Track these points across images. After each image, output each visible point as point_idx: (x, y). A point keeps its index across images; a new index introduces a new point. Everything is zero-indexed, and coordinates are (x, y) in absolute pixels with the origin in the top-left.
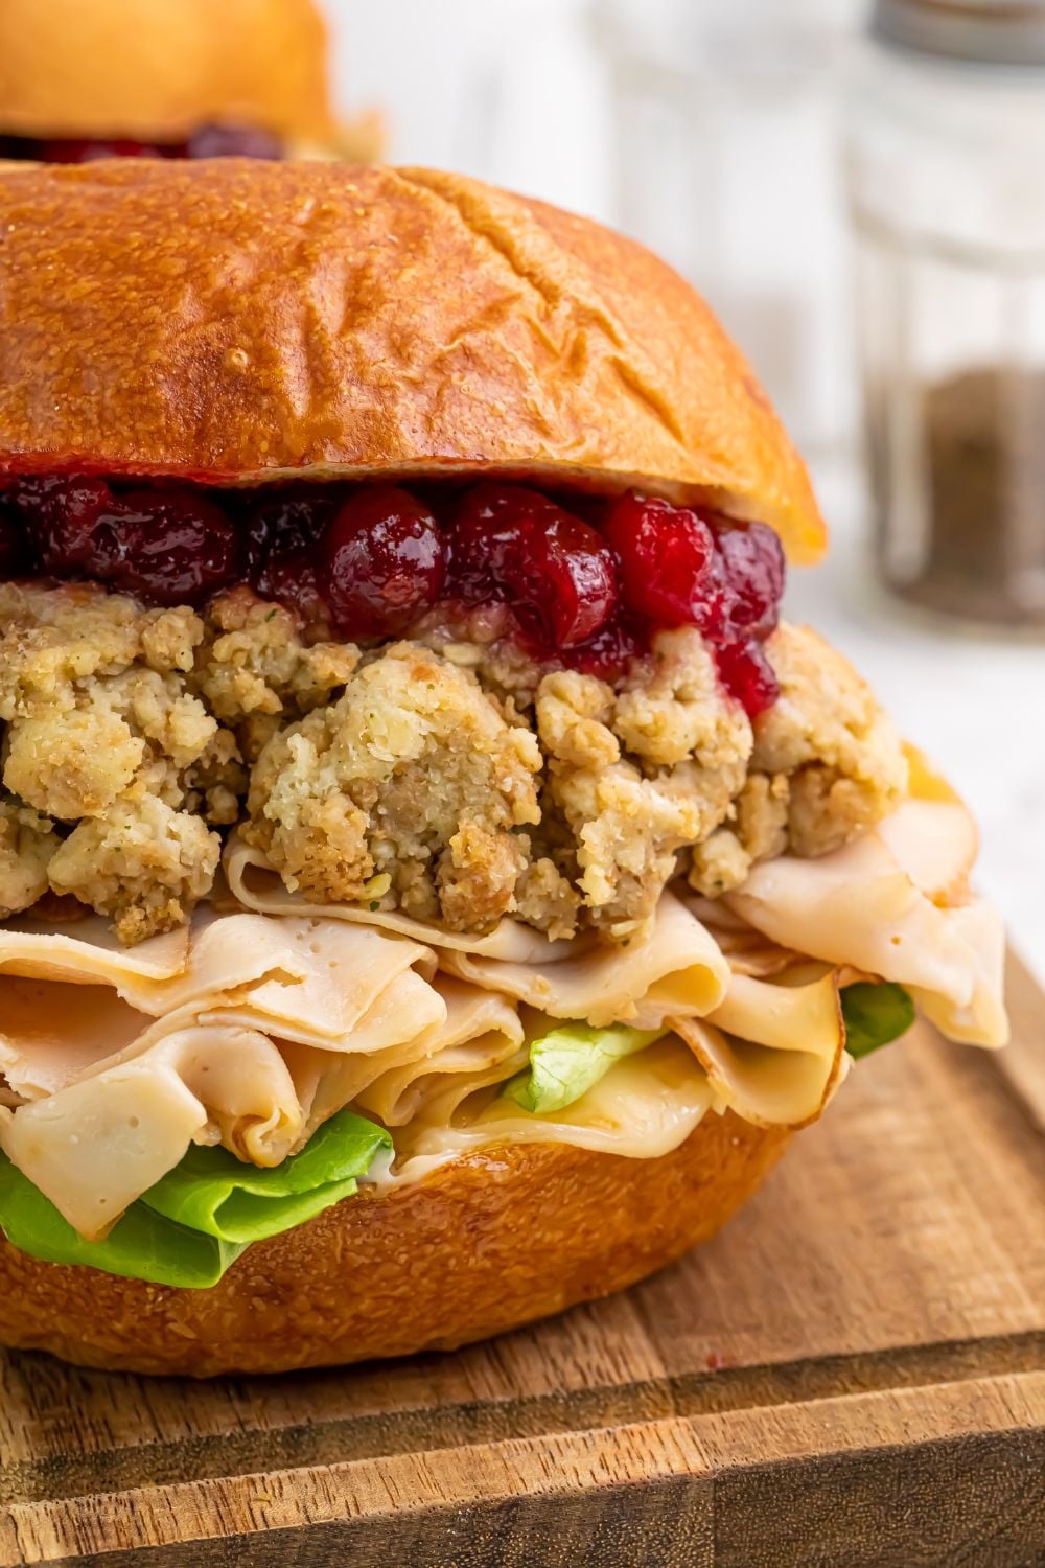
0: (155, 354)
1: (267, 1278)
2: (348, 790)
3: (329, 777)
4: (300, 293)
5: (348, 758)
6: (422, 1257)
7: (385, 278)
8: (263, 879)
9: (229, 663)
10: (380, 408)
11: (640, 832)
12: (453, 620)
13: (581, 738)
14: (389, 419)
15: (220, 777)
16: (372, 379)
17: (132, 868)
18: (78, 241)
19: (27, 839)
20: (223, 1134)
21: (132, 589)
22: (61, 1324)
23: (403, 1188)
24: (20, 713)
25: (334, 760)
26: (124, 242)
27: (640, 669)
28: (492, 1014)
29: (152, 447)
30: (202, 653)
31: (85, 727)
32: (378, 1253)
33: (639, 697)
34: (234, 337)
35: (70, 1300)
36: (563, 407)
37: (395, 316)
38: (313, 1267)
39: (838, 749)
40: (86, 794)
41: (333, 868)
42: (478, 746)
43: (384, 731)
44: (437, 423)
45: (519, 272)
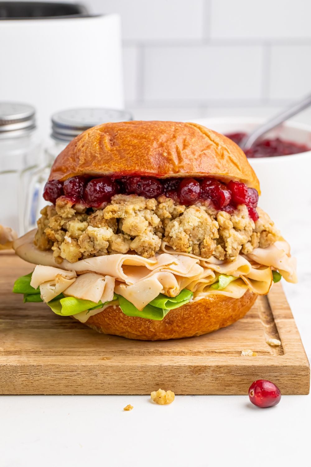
0: (150, 153)
1: (169, 320)
2: (185, 231)
3: (181, 229)
4: (175, 143)
5: (185, 225)
6: (197, 316)
7: (189, 140)
8: (168, 248)
9: (162, 209)
10: (190, 163)
11: (236, 241)
12: (201, 202)
13: (226, 223)
14: (192, 165)
15: (159, 230)
16: (189, 158)
17: (146, 245)
18: (133, 134)
19: (126, 240)
20: (165, 291)
21: (143, 195)
22: (129, 330)
23: (195, 303)
24: (125, 217)
25: (182, 226)
26: (142, 134)
27: (236, 212)
28: (210, 272)
29: (151, 170)
30: (157, 206)
31: (137, 219)
32: (190, 315)
33: (236, 217)
34: (164, 150)
35: (132, 324)
36: (221, 164)
37: (192, 147)
38: (177, 317)
39: (269, 228)
40: (139, 231)
41: (183, 245)
42: (208, 224)
43: (192, 221)
44: (200, 166)
45: (211, 140)
